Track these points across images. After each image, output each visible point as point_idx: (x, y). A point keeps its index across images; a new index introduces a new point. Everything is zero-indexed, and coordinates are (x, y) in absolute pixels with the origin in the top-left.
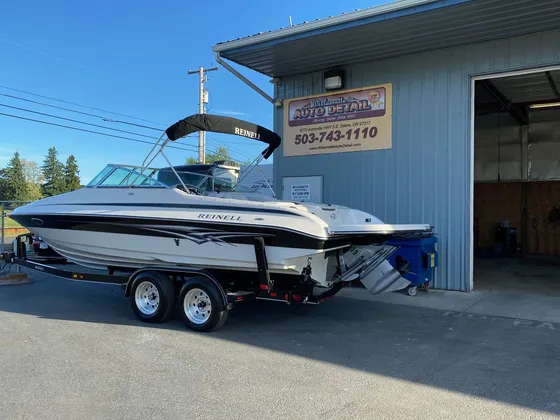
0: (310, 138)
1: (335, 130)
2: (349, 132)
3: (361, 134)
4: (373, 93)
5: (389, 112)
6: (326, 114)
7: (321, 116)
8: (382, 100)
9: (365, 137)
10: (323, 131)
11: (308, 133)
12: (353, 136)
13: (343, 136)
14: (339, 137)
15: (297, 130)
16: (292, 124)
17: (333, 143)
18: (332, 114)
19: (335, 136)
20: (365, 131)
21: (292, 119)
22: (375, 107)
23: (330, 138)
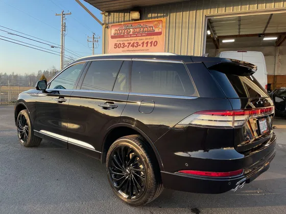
0: (122, 46)
1: (135, 42)
2: (143, 43)
3: (149, 44)
4: (156, 23)
5: (164, 33)
6: (131, 33)
7: (128, 33)
8: (160, 26)
9: (151, 46)
10: (129, 42)
11: (121, 43)
12: (145, 45)
13: (140, 45)
14: (138, 45)
15: (115, 41)
16: (113, 37)
17: (135, 48)
18: (134, 33)
19: (135, 45)
20: (151, 43)
21: (112, 34)
22: (157, 30)
23: (133, 46)
